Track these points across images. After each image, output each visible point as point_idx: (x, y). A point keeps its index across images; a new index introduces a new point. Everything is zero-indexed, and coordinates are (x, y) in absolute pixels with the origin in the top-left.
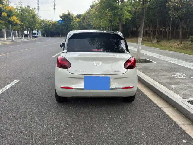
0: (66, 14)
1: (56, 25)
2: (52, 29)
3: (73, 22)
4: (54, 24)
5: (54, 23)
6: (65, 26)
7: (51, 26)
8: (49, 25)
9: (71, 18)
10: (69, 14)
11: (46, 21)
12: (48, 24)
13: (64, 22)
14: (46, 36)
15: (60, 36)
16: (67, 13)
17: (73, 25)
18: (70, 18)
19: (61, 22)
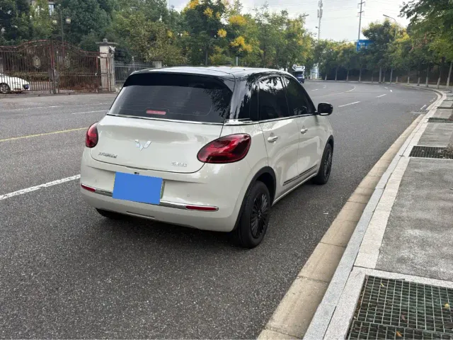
0: (379, 25)
1: (352, 52)
2: (342, 61)
3: (394, 42)
4: (348, 51)
5: (349, 48)
6: (373, 53)
7: (340, 54)
8: (337, 53)
9: (391, 33)
10: (387, 24)
11: (332, 44)
12: (335, 49)
13: (372, 44)
14: (327, 79)
15: (357, 80)
16: (381, 22)
17: (394, 52)
18: (388, 33)
19: (364, 44)
